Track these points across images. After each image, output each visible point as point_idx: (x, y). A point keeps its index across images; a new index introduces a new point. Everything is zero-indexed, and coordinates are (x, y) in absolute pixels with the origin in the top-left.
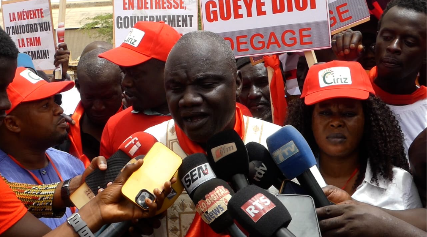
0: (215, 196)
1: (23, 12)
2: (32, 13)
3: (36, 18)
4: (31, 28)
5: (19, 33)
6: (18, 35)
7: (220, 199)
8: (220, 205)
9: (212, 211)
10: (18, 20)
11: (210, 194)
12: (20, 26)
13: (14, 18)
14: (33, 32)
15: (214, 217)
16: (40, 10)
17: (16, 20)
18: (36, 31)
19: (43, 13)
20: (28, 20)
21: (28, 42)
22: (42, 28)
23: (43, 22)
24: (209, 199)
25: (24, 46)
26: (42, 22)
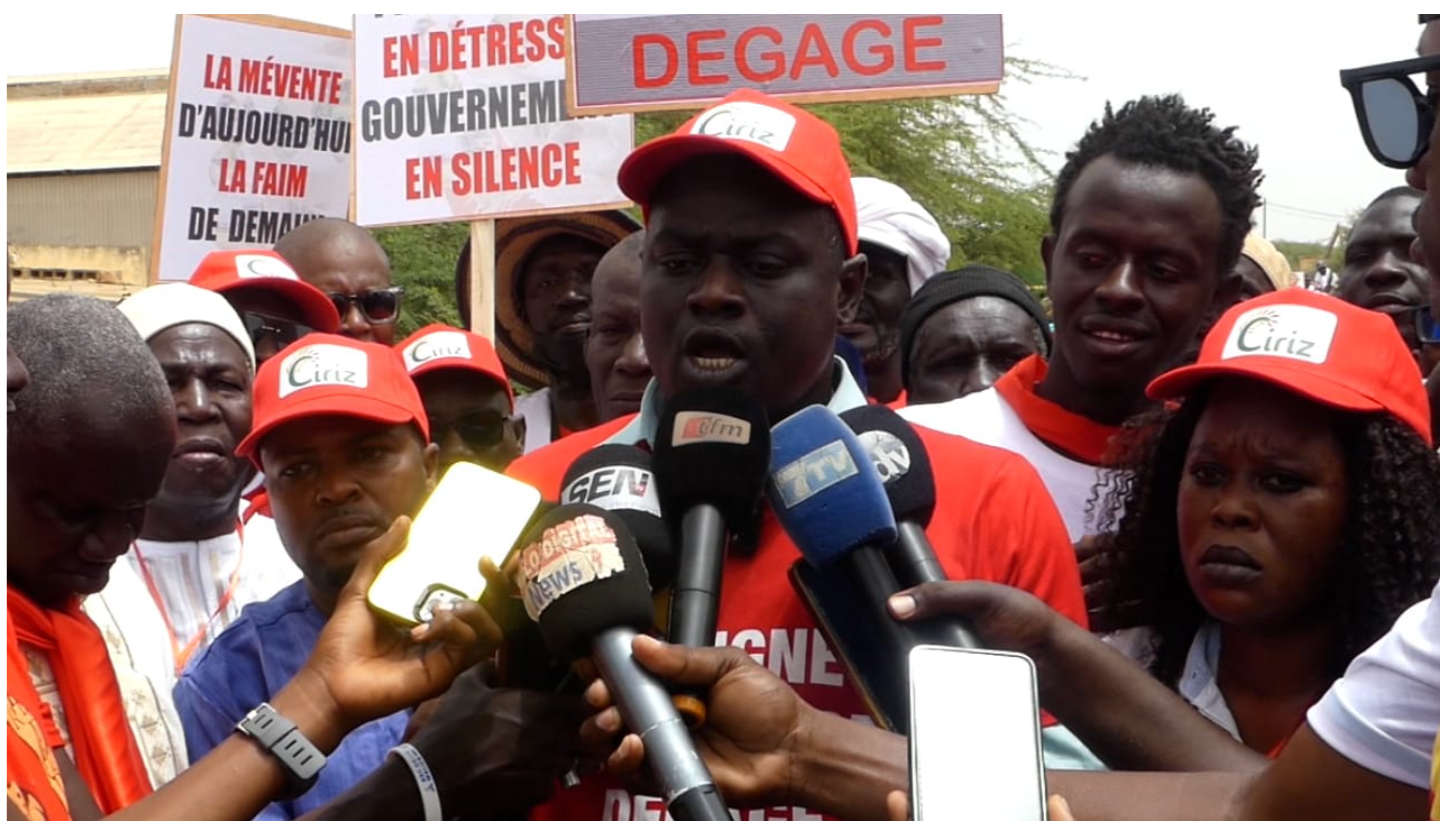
0: (570, 535)
1: (268, 66)
2: (300, 77)
3: (311, 98)
4: (283, 130)
5: (232, 139)
6: (226, 143)
7: (581, 546)
8: (575, 563)
9: (550, 576)
10: (241, 89)
11: (558, 527)
12: (242, 113)
13: (225, 76)
14: (288, 145)
15: (551, 594)
16: (332, 75)
17: (228, 88)
18: (297, 145)
19: (342, 88)
20: (278, 98)
21: (257, 177)
22: (321, 140)
23: (332, 119)
24: (551, 540)
25: (238, 189)
26: (328, 118)
